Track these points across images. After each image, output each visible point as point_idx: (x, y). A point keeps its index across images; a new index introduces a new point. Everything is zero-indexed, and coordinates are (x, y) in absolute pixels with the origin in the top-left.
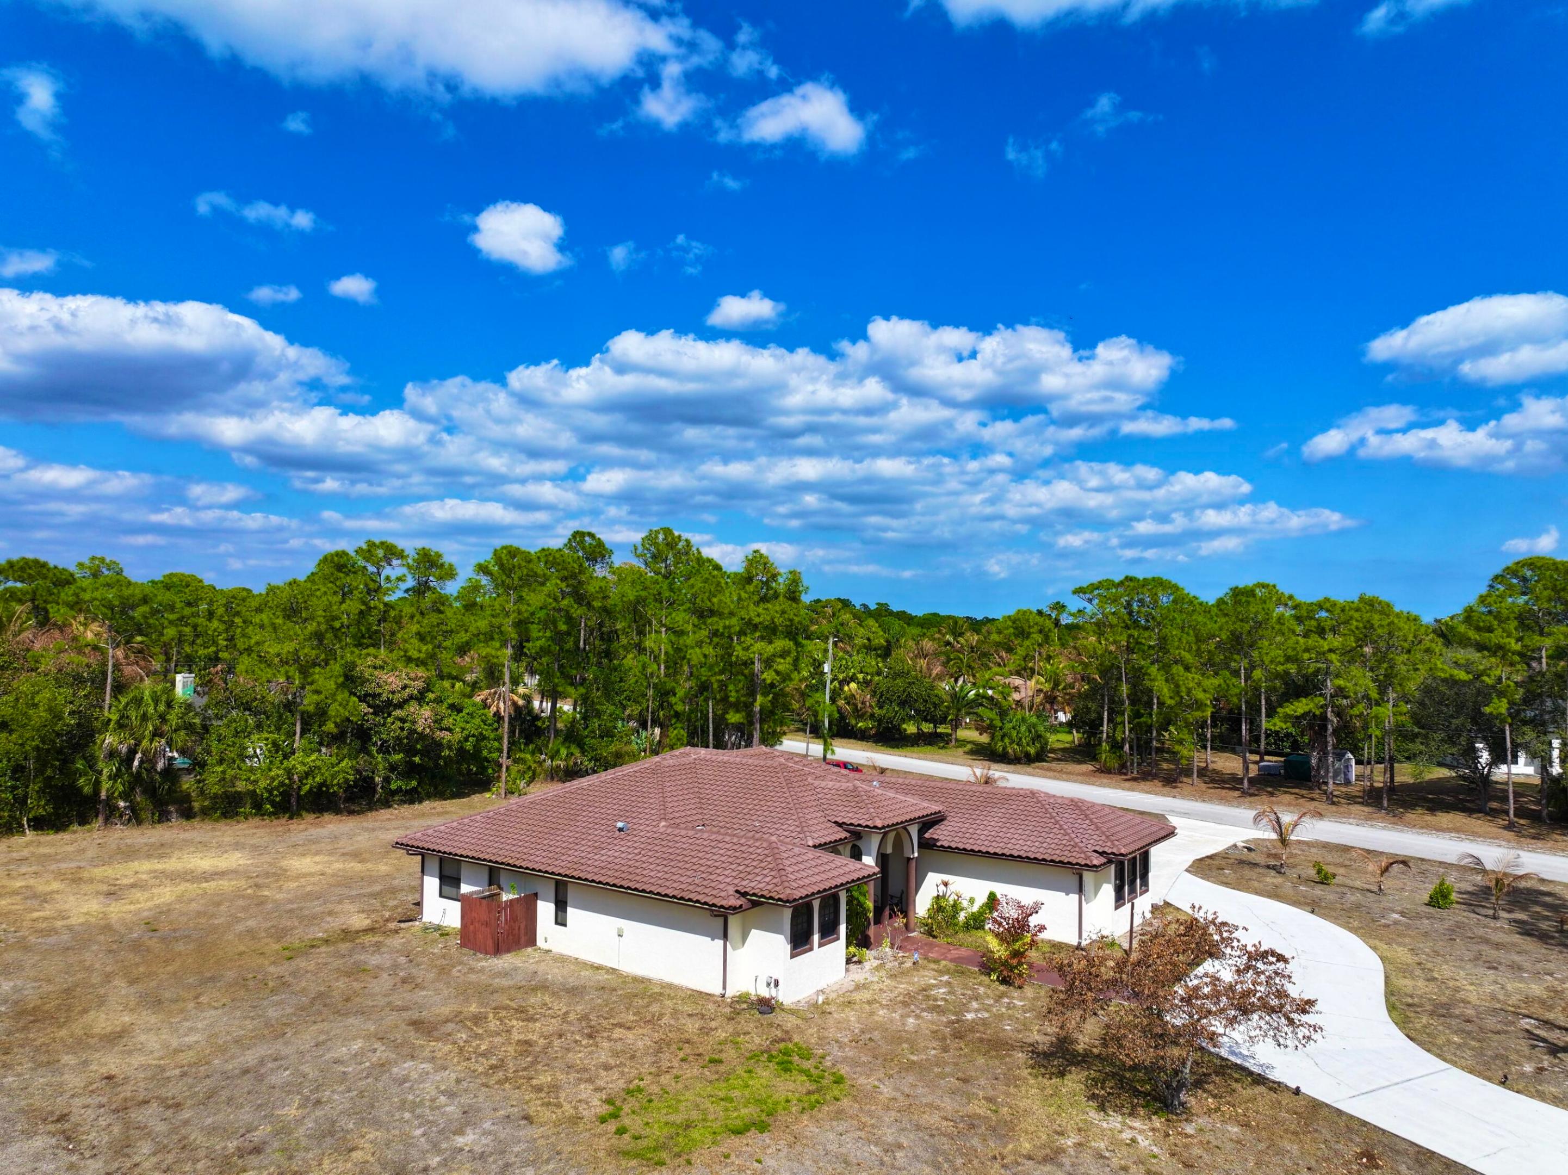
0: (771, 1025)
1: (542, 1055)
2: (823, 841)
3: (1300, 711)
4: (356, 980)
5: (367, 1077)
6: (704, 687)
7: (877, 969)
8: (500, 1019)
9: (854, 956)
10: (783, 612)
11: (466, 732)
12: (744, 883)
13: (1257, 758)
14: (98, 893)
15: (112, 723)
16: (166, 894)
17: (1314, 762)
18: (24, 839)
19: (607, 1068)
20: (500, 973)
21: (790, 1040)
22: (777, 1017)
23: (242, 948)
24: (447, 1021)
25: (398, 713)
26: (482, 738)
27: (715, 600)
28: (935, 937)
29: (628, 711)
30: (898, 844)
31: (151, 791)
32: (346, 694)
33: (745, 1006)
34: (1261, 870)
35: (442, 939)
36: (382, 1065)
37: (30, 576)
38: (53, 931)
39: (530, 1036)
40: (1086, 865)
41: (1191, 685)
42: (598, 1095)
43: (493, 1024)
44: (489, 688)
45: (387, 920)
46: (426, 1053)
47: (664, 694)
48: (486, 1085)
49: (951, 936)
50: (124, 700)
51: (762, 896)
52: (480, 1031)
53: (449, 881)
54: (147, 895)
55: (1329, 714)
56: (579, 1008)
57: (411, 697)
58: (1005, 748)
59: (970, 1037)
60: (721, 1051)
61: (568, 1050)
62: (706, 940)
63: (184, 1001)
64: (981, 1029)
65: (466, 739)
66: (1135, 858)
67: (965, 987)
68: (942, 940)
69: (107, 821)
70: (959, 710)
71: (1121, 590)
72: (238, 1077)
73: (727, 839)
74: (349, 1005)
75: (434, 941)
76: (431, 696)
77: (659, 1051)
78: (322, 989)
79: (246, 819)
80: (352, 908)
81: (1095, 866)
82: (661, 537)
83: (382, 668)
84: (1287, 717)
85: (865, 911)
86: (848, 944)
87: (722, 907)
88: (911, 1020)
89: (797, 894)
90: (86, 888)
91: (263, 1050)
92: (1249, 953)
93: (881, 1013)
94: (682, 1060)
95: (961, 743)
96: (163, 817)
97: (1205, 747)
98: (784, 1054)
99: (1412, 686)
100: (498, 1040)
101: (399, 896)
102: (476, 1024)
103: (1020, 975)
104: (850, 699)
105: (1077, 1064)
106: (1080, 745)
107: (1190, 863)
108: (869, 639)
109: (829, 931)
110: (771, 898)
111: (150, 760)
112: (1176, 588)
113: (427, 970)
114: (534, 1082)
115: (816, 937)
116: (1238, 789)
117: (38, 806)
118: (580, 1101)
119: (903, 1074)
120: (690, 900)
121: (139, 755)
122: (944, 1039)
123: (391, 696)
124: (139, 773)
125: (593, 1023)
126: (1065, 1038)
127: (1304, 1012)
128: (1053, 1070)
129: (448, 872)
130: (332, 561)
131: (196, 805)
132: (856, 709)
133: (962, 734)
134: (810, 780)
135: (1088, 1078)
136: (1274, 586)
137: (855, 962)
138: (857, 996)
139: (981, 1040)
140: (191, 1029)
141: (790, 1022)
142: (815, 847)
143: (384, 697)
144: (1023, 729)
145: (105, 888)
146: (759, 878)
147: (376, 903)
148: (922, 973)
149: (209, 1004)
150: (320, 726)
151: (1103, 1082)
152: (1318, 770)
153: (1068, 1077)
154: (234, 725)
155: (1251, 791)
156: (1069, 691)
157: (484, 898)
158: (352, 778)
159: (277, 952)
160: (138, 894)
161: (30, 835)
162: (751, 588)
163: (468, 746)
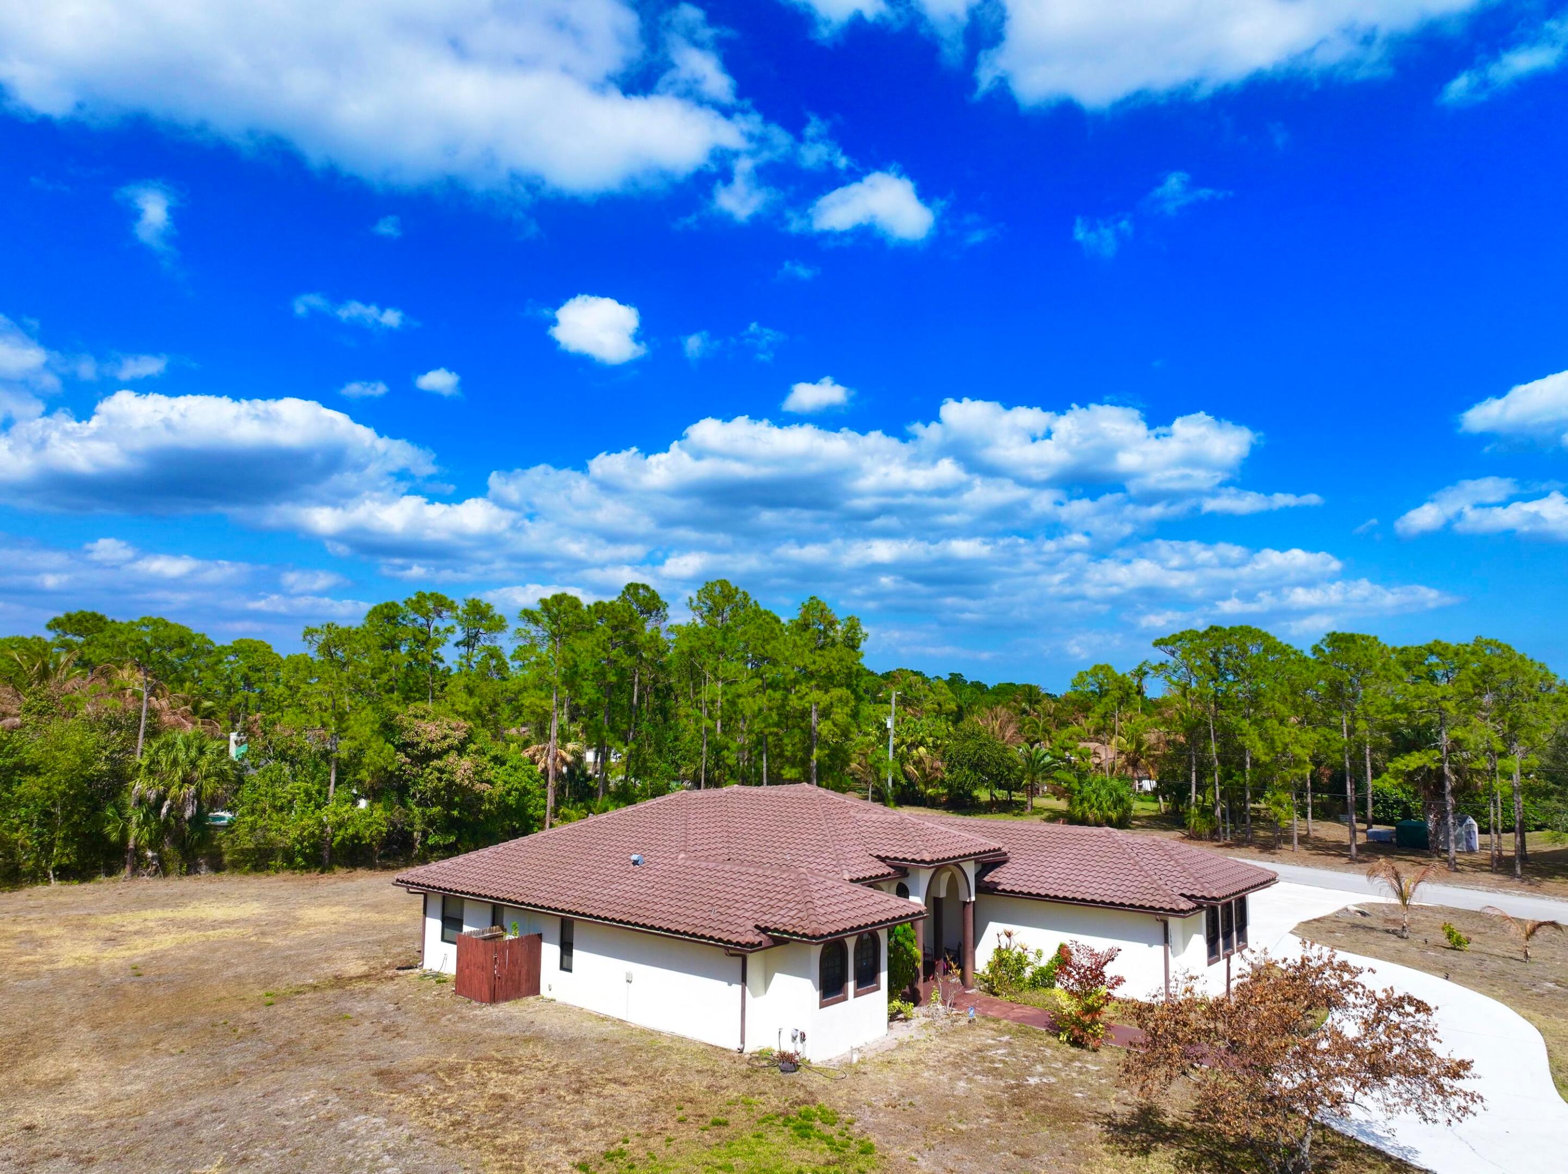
0: (793, 1085)
1: (515, 1111)
2: (861, 875)
3: (1413, 766)
4: (332, 1028)
5: (307, 1133)
6: (761, 740)
7: (925, 1026)
8: (479, 1071)
9: (900, 1012)
10: (841, 660)
11: (509, 786)
12: (765, 917)
13: (1365, 826)
14: (98, 939)
15: (143, 768)
16: (166, 942)
17: (1431, 825)
18: (47, 888)
19: (588, 1127)
20: (492, 1022)
21: (814, 1102)
22: (801, 1077)
23: (224, 993)
24: (420, 1071)
25: (435, 763)
26: (525, 792)
27: (768, 647)
28: (996, 994)
29: (682, 771)
30: (953, 886)
31: (181, 842)
32: (382, 740)
33: (765, 1063)
34: (1379, 935)
35: (438, 986)
36: (330, 1119)
37: (87, 629)
38: (37, 974)
39: (507, 1090)
40: (1172, 910)
41: (1287, 740)
42: (571, 1158)
43: (470, 1075)
44: (539, 743)
45: (387, 967)
46: (384, 1107)
47: (717, 750)
48: (441, 1144)
49: (1015, 993)
50: (155, 745)
51: (785, 932)
52: (452, 1083)
53: (451, 922)
54: (147, 941)
55: (1446, 771)
56: (571, 1062)
57: (451, 747)
58: (1083, 814)
59: (1033, 1104)
60: (728, 1113)
61: (547, 1106)
62: (721, 985)
63: (142, 1047)
64: (1047, 1096)
65: (509, 794)
66: (1229, 904)
67: (1029, 1047)
68: (1004, 998)
69: (134, 871)
70: (1034, 774)
71: (1206, 641)
72: (167, 1129)
73: (751, 870)
74: (317, 1053)
75: (430, 988)
76: (472, 747)
77: (655, 1110)
78: (293, 1036)
79: (277, 872)
80: (351, 954)
81: (1182, 911)
82: (718, 589)
83: (423, 717)
84: (1397, 773)
85: (913, 960)
86: (892, 996)
87: (738, 943)
88: (962, 1084)
89: (825, 930)
90: (87, 934)
91: (205, 1101)
92: (1380, 1002)
93: (926, 1074)
94: (680, 1121)
95: (1037, 811)
96: (191, 869)
97: (1304, 815)
98: (804, 1118)
99: (1541, 738)
100: (470, 1092)
101: (405, 944)
102: (449, 1076)
103: (1095, 1035)
104: (919, 763)
105: (1165, 1140)
106: (1166, 813)
107: (1295, 925)
108: (939, 705)
109: (867, 980)
110: (795, 933)
111: (178, 807)
112: (1266, 637)
113: (413, 1018)
114: (498, 1141)
115: (851, 985)
116: (1345, 856)
117: (62, 854)
118: (547, 1165)
119: (947, 1146)
120: (703, 936)
121: (168, 802)
122: (1001, 1106)
123: (429, 745)
124: (166, 821)
125: (583, 1078)
126: (1150, 1109)
127: (1457, 1076)
128: (1135, 1146)
129: (451, 912)
130: (382, 612)
131: (227, 858)
132: (925, 776)
133: (1038, 802)
134: (852, 813)
135: (1178, 1157)
136: (1376, 638)
137: (901, 1020)
138: (899, 1056)
139: (1045, 1108)
140: (137, 1077)
141: (815, 1083)
142: (851, 881)
143: (422, 746)
144: (1103, 792)
145: (107, 934)
146: (782, 912)
147: (379, 951)
148: (978, 1031)
149: (166, 1051)
150: (355, 775)
151: (1198, 1163)
152: (1436, 835)
153: (1154, 1155)
154: (269, 774)
155: (1360, 858)
156: (1152, 753)
157: (485, 939)
158: (385, 829)
159: (259, 998)
160: (139, 941)
161: (55, 884)
162: (807, 635)
163: (511, 800)
